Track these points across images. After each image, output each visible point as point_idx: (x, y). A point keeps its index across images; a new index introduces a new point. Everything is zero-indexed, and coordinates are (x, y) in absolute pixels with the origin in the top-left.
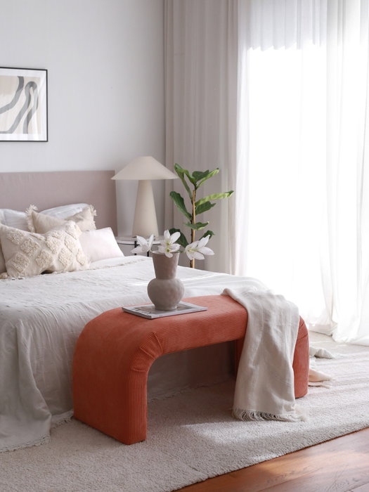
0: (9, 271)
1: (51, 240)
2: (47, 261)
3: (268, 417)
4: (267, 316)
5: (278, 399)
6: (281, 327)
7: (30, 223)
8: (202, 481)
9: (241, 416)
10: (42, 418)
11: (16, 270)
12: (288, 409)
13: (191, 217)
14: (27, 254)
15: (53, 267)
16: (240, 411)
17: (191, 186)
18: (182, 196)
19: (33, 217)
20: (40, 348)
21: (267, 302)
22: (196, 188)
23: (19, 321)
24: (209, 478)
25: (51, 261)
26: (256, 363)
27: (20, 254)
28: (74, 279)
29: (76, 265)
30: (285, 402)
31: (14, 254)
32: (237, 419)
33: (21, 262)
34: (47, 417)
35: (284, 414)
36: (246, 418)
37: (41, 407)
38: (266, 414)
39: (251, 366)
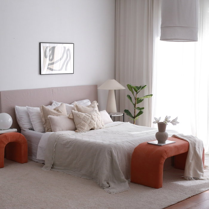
0: (79, 129)
1: (93, 116)
2: (93, 125)
3: (196, 179)
4: (195, 144)
5: (199, 172)
6: (199, 148)
7: (76, 109)
8: (190, 197)
9: (188, 178)
10: (124, 182)
11: (82, 129)
12: (203, 176)
13: (135, 105)
14: (86, 122)
15: (95, 127)
16: (187, 177)
17: (135, 93)
18: (131, 97)
19: (77, 106)
20: (119, 157)
21: (193, 139)
22: (137, 94)
23: (111, 148)
24: (192, 196)
25: (94, 125)
26: (192, 160)
27: (83, 122)
28: (104, 132)
29: (102, 126)
30: (201, 173)
31: (81, 122)
32: (186, 180)
33: (84, 125)
34: (126, 181)
35: (202, 178)
36: (190, 179)
37: (123, 178)
38: (196, 178)
39: (190, 161)
